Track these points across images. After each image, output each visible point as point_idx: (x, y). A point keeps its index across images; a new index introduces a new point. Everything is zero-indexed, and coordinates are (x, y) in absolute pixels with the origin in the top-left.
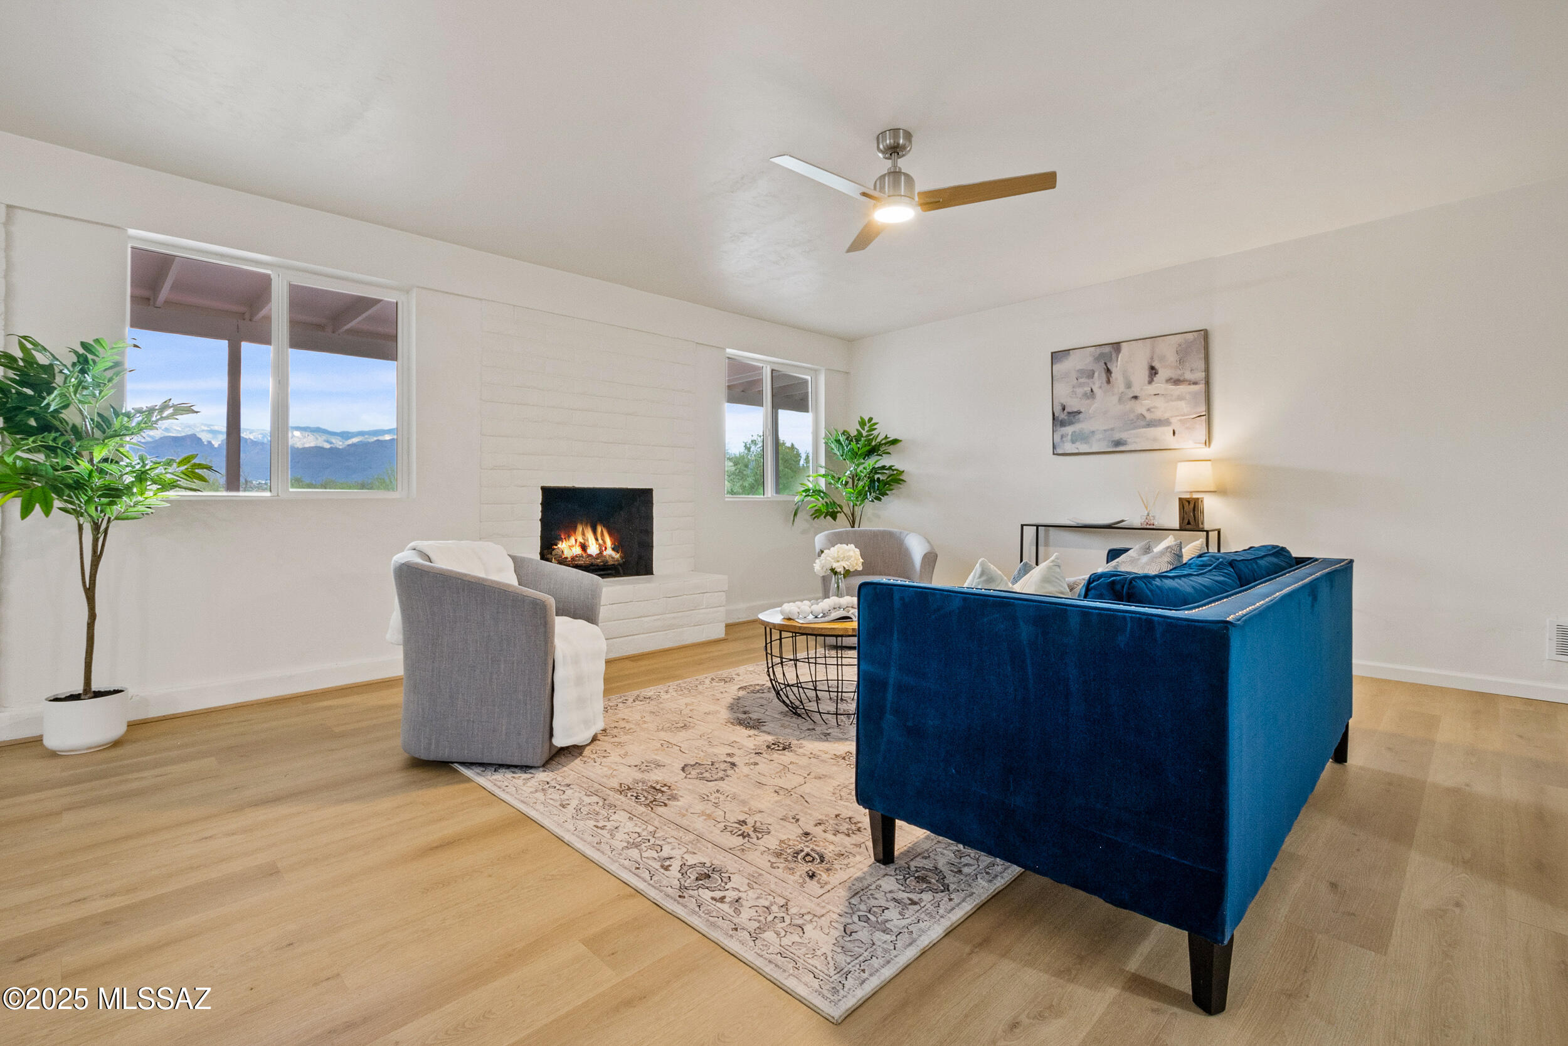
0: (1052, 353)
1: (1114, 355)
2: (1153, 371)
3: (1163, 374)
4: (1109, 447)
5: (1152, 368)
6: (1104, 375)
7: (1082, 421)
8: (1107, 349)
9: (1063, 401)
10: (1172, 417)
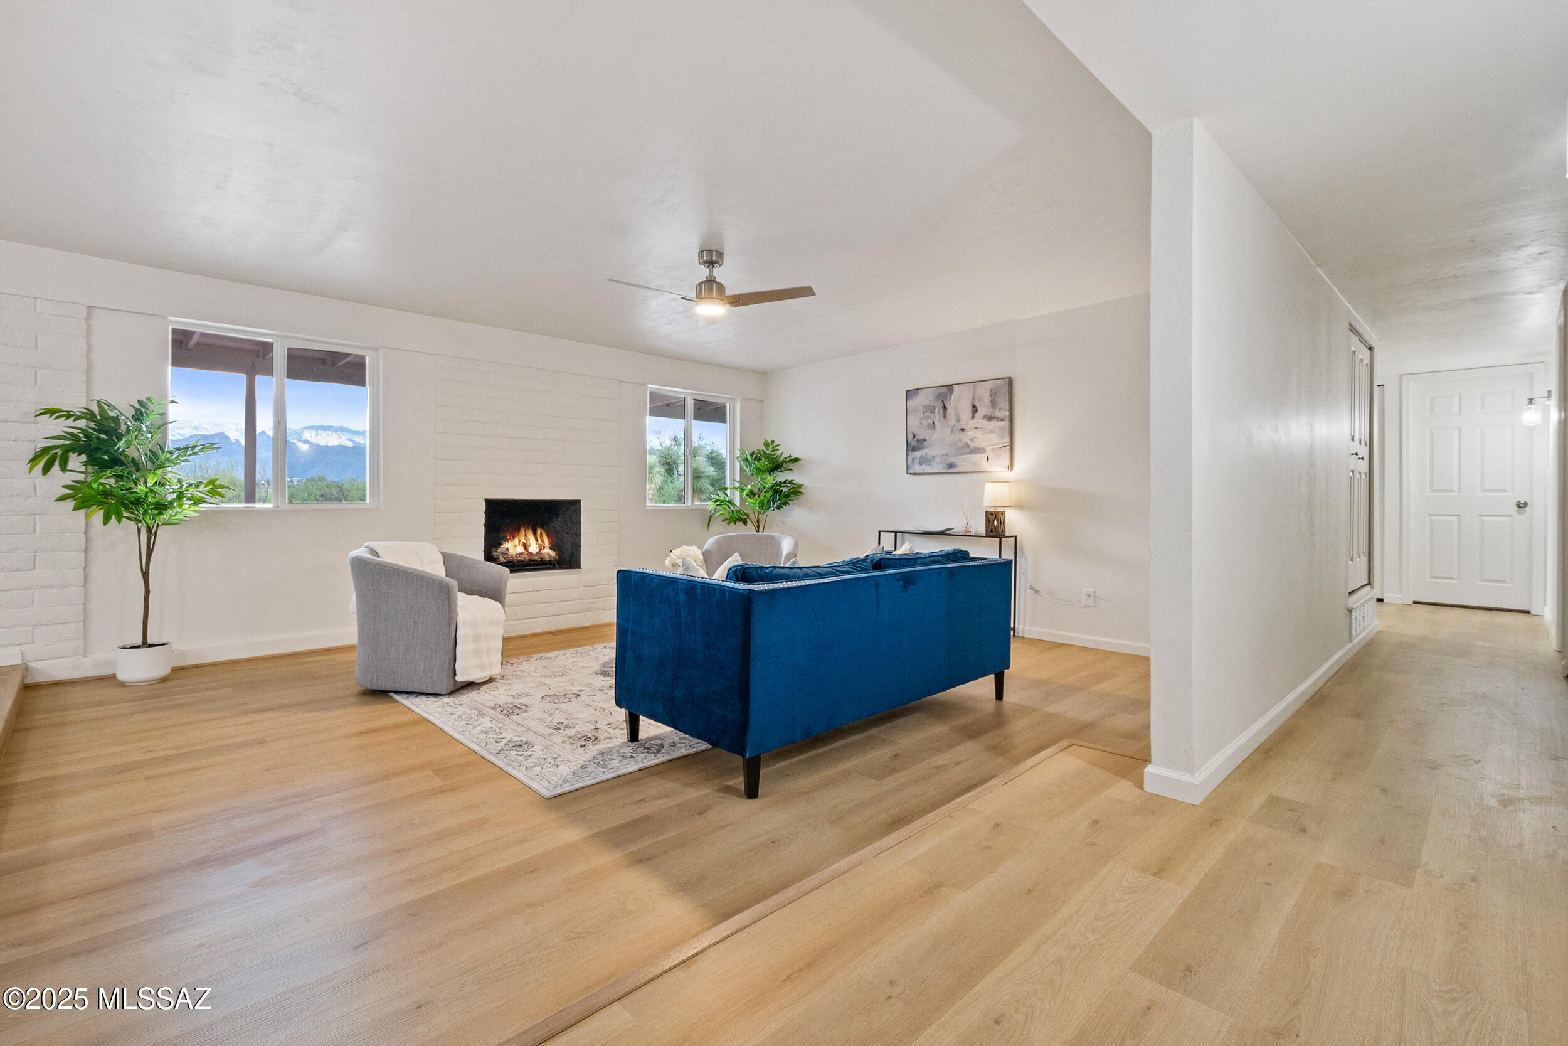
0: (907, 391)
1: (948, 394)
2: (975, 409)
3: (981, 411)
4: (944, 468)
5: (974, 406)
6: (942, 411)
7: (927, 448)
8: (944, 390)
9: (914, 431)
10: (987, 446)
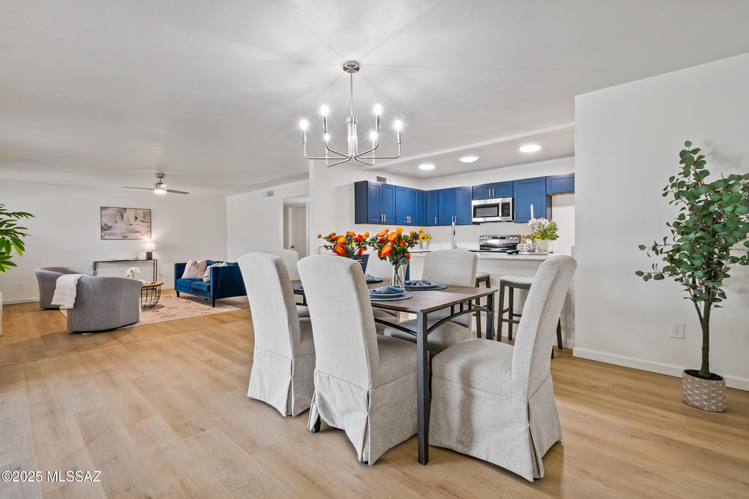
0: (101, 207)
1: (124, 212)
2: (136, 218)
3: (139, 219)
4: (122, 238)
5: (136, 217)
6: (121, 217)
7: (113, 230)
8: (122, 210)
9: (105, 223)
10: (141, 231)
